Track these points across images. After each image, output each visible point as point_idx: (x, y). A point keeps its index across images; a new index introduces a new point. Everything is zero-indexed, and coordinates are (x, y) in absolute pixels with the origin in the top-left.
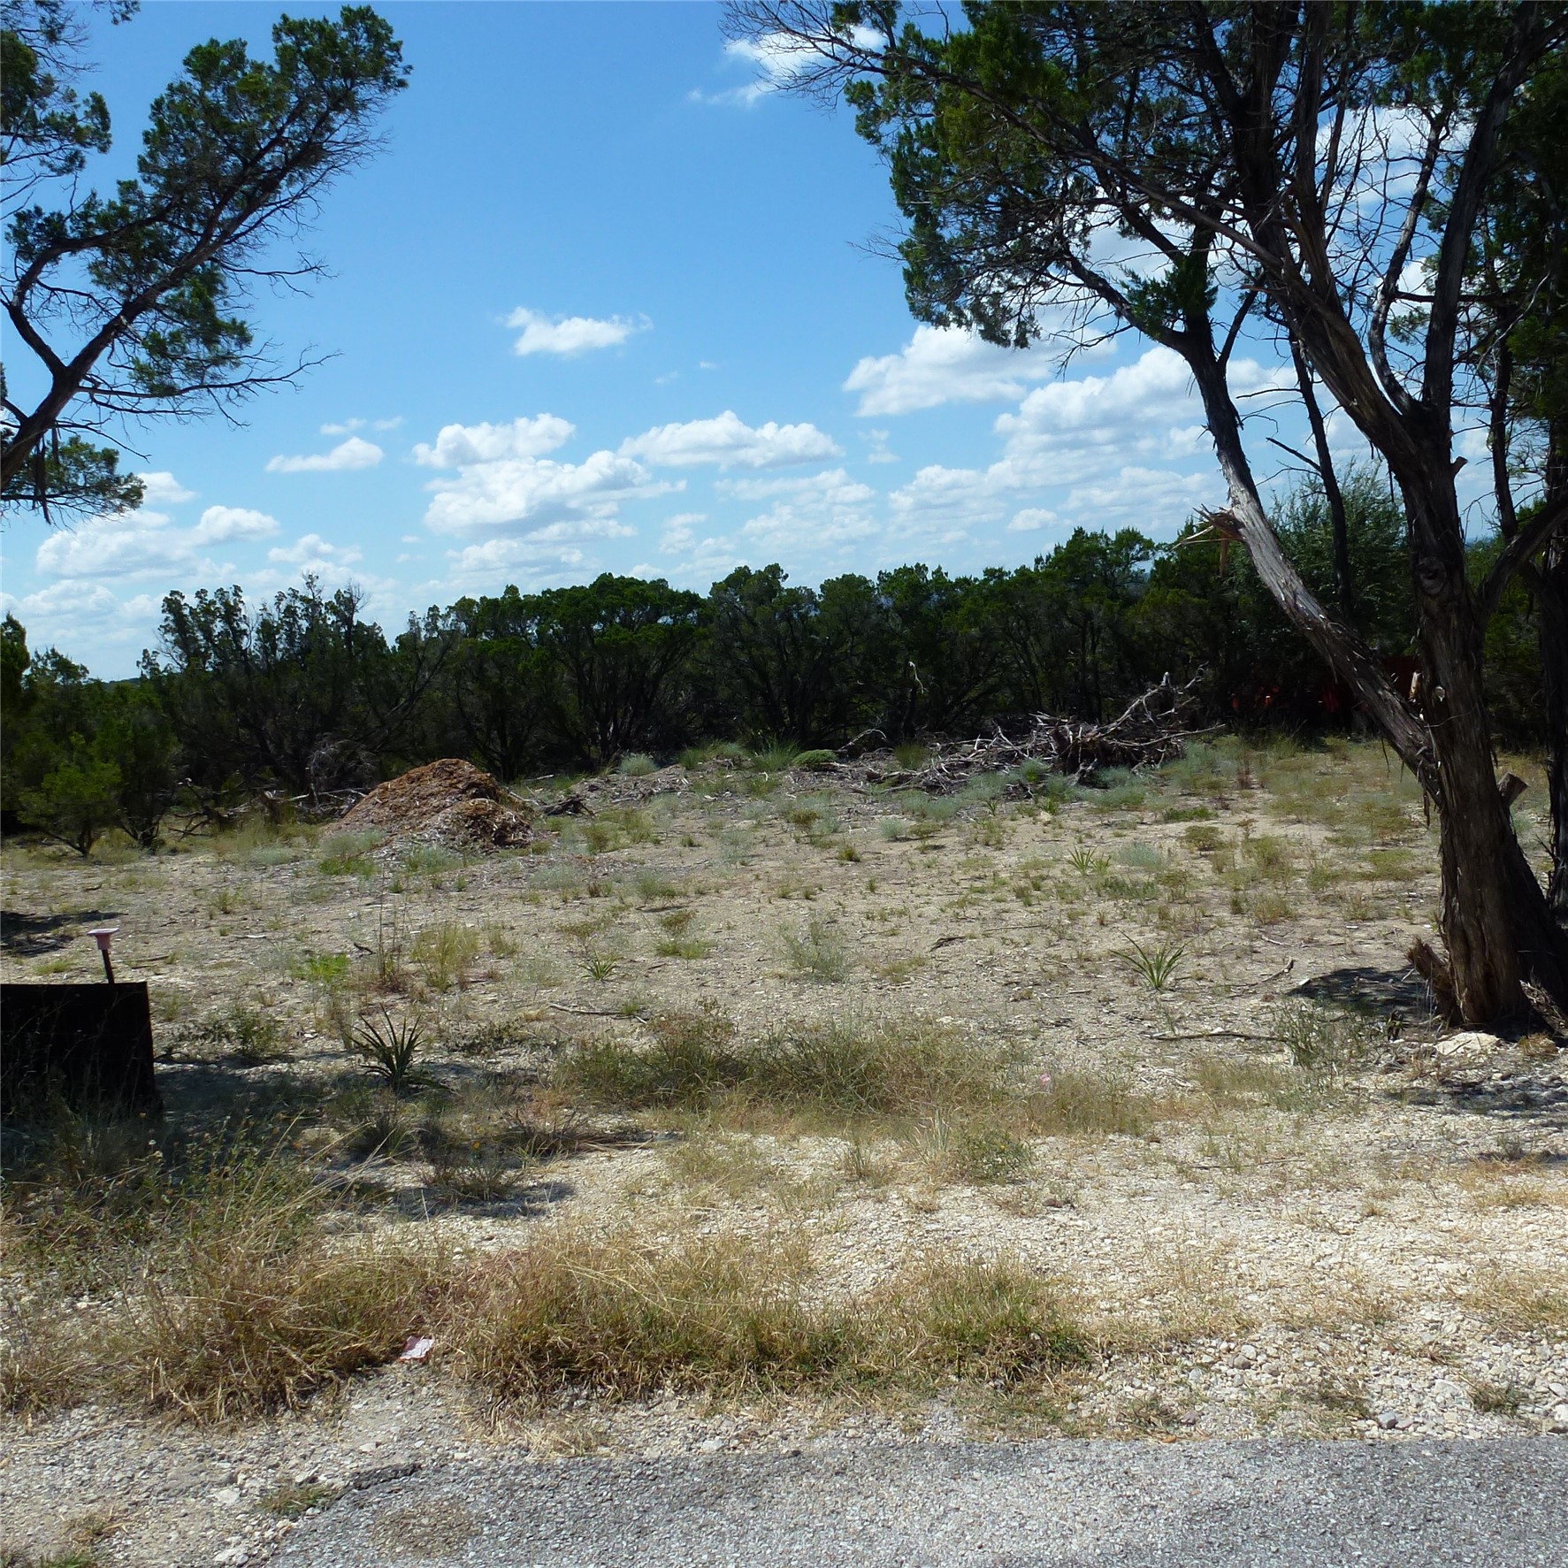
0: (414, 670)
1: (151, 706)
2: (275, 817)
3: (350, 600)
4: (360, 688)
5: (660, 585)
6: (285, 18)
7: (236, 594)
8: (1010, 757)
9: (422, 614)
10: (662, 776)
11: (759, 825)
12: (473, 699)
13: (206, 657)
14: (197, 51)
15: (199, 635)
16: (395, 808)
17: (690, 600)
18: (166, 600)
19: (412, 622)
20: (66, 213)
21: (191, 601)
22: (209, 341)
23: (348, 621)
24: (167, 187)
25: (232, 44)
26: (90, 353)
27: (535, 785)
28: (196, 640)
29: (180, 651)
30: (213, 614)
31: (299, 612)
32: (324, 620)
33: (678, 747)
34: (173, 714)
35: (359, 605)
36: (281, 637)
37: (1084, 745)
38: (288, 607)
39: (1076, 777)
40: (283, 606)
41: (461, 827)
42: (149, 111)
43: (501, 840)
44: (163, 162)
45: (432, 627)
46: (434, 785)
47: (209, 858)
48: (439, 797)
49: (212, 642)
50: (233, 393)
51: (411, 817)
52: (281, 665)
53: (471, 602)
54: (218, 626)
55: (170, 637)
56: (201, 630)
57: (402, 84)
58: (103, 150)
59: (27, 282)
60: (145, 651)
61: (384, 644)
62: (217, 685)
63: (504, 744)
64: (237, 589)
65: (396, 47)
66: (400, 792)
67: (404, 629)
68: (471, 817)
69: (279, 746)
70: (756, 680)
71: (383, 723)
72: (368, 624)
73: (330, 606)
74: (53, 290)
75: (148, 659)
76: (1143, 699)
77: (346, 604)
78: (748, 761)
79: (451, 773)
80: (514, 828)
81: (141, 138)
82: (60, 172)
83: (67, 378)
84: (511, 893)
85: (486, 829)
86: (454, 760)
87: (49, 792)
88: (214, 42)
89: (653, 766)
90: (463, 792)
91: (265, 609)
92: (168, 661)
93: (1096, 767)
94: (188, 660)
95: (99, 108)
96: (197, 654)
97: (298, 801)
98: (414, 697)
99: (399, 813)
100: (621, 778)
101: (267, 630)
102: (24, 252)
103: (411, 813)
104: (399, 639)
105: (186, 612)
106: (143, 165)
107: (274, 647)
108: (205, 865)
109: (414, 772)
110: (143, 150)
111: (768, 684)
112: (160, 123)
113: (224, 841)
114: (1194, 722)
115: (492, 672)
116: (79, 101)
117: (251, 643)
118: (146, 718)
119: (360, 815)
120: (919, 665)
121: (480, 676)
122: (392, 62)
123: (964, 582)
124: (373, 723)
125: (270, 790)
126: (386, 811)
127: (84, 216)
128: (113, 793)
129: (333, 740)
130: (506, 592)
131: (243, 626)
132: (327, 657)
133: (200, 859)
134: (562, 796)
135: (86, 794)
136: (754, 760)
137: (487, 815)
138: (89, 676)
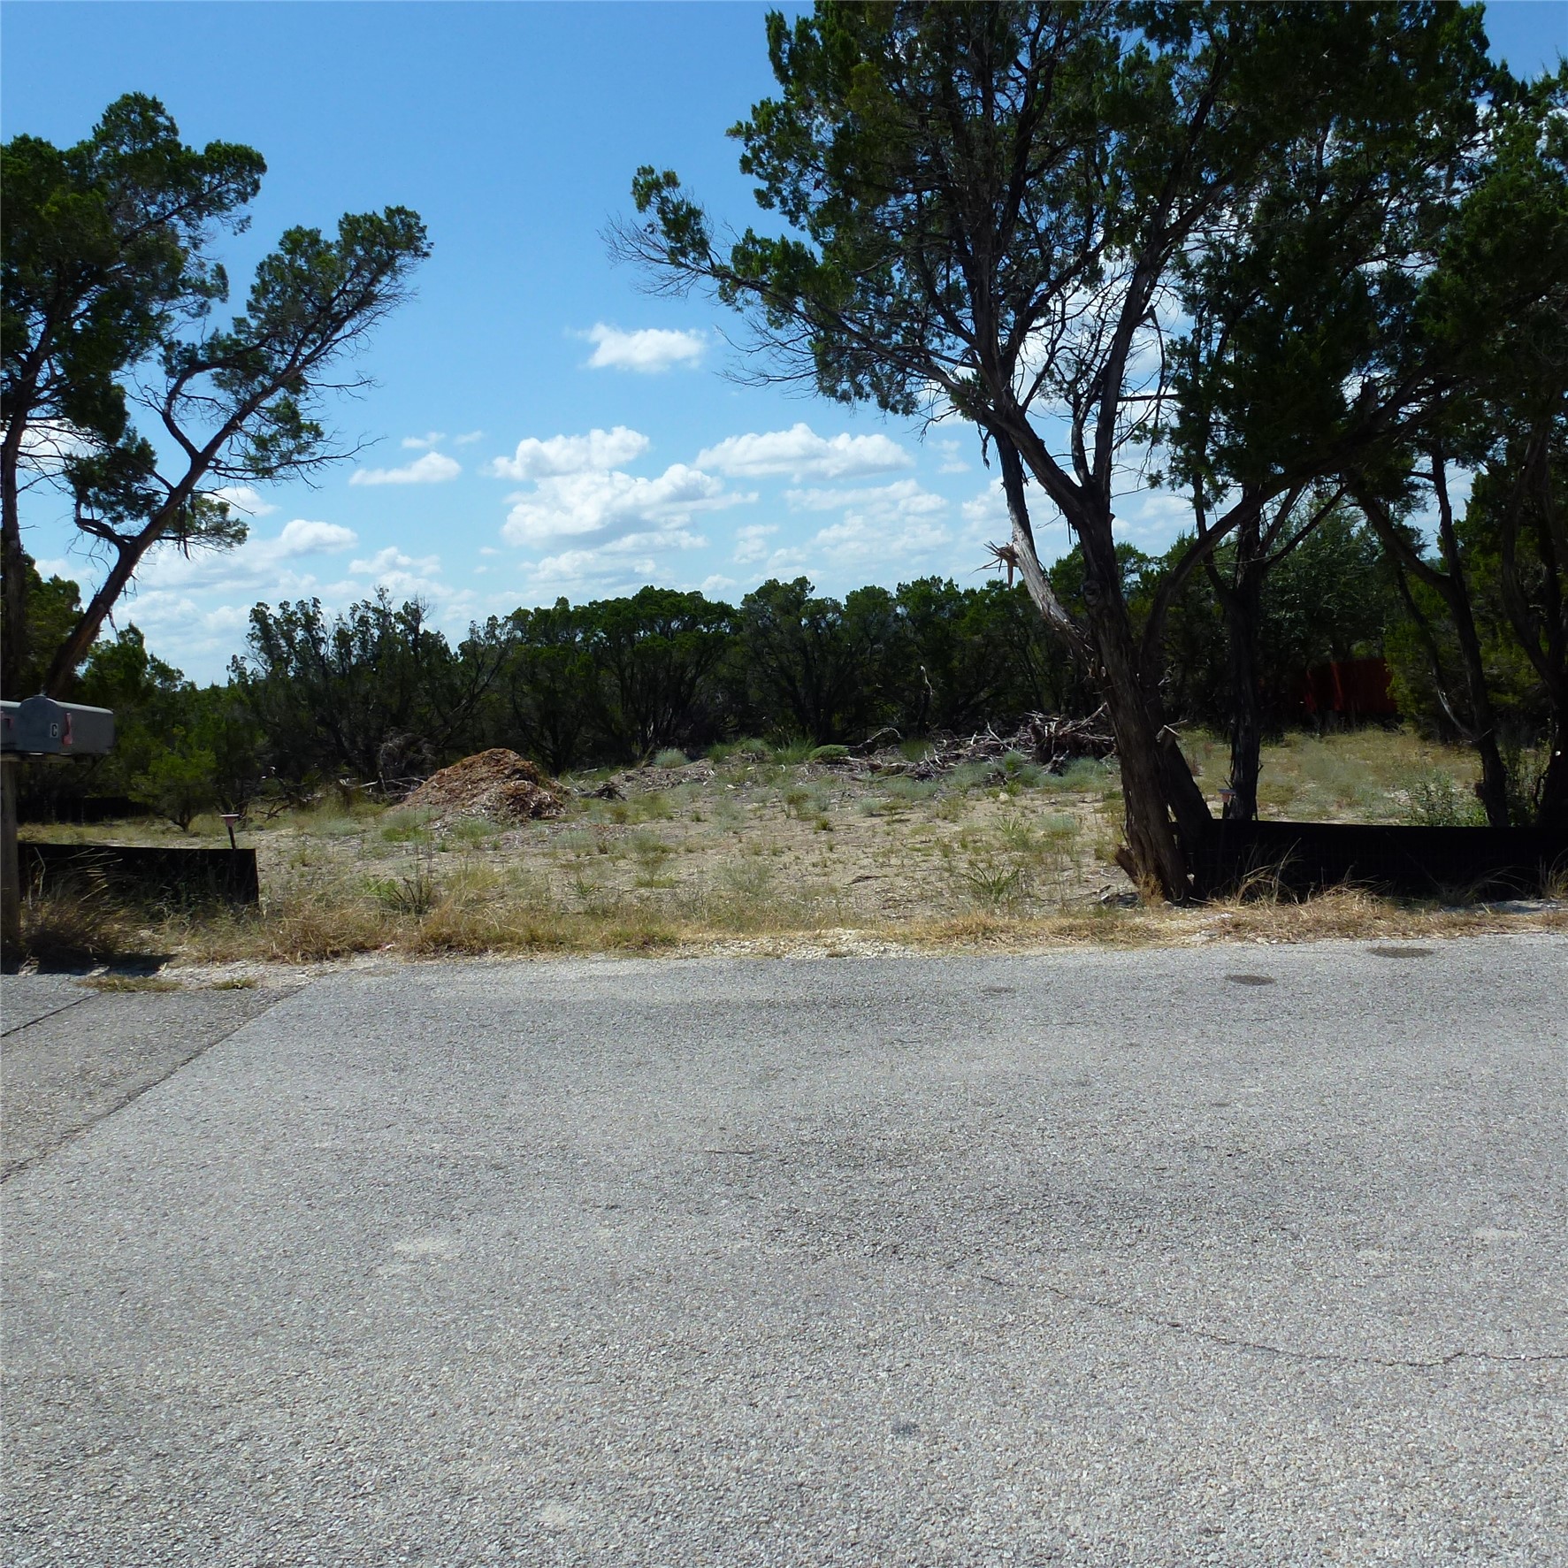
0: (474, 675)
1: (241, 702)
2: (348, 800)
3: (417, 611)
4: (426, 691)
5: (695, 597)
6: (346, 215)
7: (315, 605)
8: (996, 750)
9: (482, 622)
10: (691, 769)
11: (765, 807)
12: (528, 701)
13: (288, 662)
14: (288, 235)
15: (282, 642)
16: (450, 791)
17: (723, 610)
18: (253, 611)
19: (472, 631)
20: (199, 344)
21: (275, 611)
22: (296, 436)
23: (415, 630)
24: (268, 321)
25: (312, 231)
26: (215, 443)
27: (580, 777)
28: (279, 646)
29: (265, 656)
30: (295, 623)
31: (371, 621)
32: (393, 629)
33: (709, 743)
34: (259, 713)
35: (424, 615)
36: (355, 643)
37: (1057, 738)
38: (362, 618)
39: (1049, 766)
40: (357, 618)
41: (503, 804)
42: (255, 271)
43: (537, 813)
44: (264, 305)
45: (491, 633)
46: (483, 771)
47: (291, 831)
48: (487, 781)
49: (294, 648)
50: (311, 466)
51: (463, 798)
52: (355, 669)
53: (527, 613)
54: (299, 634)
55: (255, 644)
56: (284, 638)
57: (426, 254)
58: (223, 300)
59: (173, 394)
60: (234, 657)
61: (448, 650)
62: (297, 687)
63: (555, 741)
64: (316, 601)
65: (422, 230)
66: (455, 777)
67: (465, 637)
68: (512, 796)
69: (353, 742)
70: (784, 683)
71: (446, 722)
72: (433, 632)
73: (399, 617)
74: (189, 398)
75: (236, 665)
77: (413, 614)
78: (770, 756)
79: (499, 761)
80: (549, 806)
81: (250, 290)
82: (194, 316)
83: (201, 461)
84: (536, 851)
86: (501, 750)
87: (155, 775)
88: (299, 228)
89: (684, 760)
90: (508, 776)
91: (341, 619)
92: (256, 666)
93: (1068, 758)
94: (272, 665)
95: (220, 273)
96: (280, 659)
97: (368, 788)
98: (474, 698)
99: (454, 796)
100: (656, 770)
101: (343, 638)
102: (170, 372)
103: (463, 795)
104: (461, 646)
105: (271, 621)
106: (250, 307)
107: (349, 653)
108: (287, 836)
109: (467, 760)
110: (251, 297)
111: (795, 688)
112: (263, 281)
113: (303, 818)
115: (544, 676)
116: (207, 269)
117: (328, 650)
118: (237, 714)
119: (421, 797)
120: (931, 670)
121: (533, 681)
122: (419, 239)
123: (970, 593)
124: (437, 722)
125: (344, 777)
126: (442, 794)
127: (210, 346)
128: (209, 778)
129: (398, 734)
130: (557, 604)
131: (322, 635)
132: (397, 662)
133: (283, 832)
134: (601, 785)
135: (187, 776)
136: (776, 755)
137: (526, 794)
138: (184, 679)
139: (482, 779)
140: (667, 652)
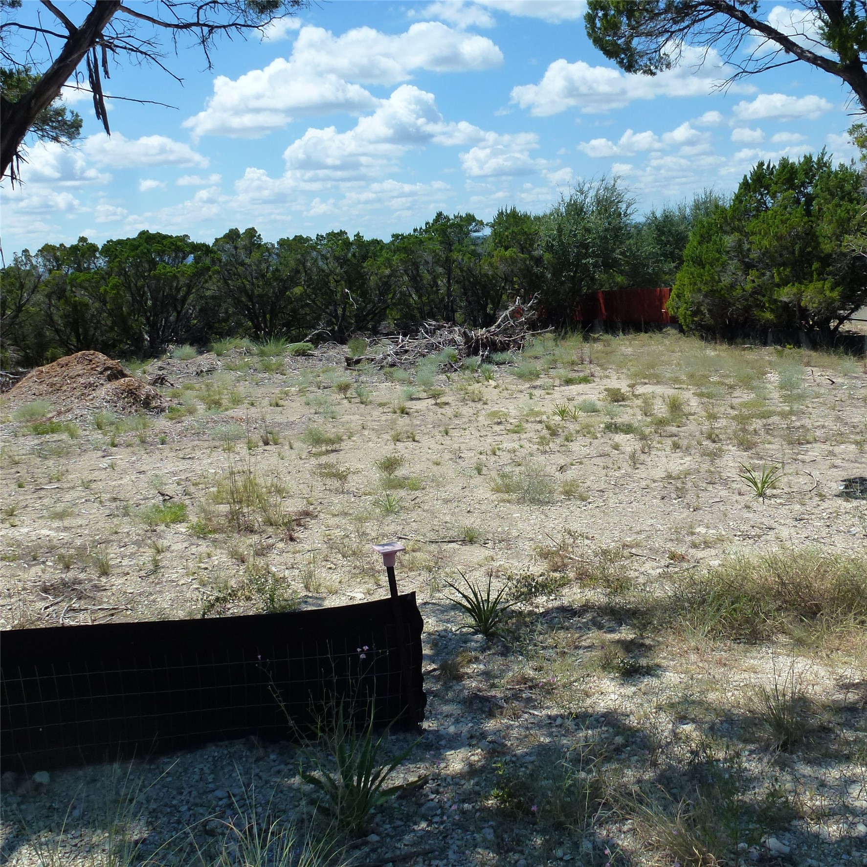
5: (185, 238)
10: (203, 360)
16: (51, 385)
17: (203, 248)
37: (482, 339)
39: (479, 358)
41: (119, 398)
45: (28, 262)
46: (79, 369)
48: (84, 377)
51: (65, 391)
53: (54, 247)
66: (54, 374)
76: (507, 312)
79: (91, 361)
85: (136, 399)
86: (92, 352)
89: (195, 354)
90: (101, 373)
93: (490, 352)
98: (18, 310)
99: (55, 389)
103: (65, 388)
109: (62, 360)
114: (533, 326)
119: (24, 390)
120: (351, 291)
123: (376, 242)
126: (44, 387)
130: (79, 241)
137: (135, 389)
139: (79, 375)
140: (175, 277)
